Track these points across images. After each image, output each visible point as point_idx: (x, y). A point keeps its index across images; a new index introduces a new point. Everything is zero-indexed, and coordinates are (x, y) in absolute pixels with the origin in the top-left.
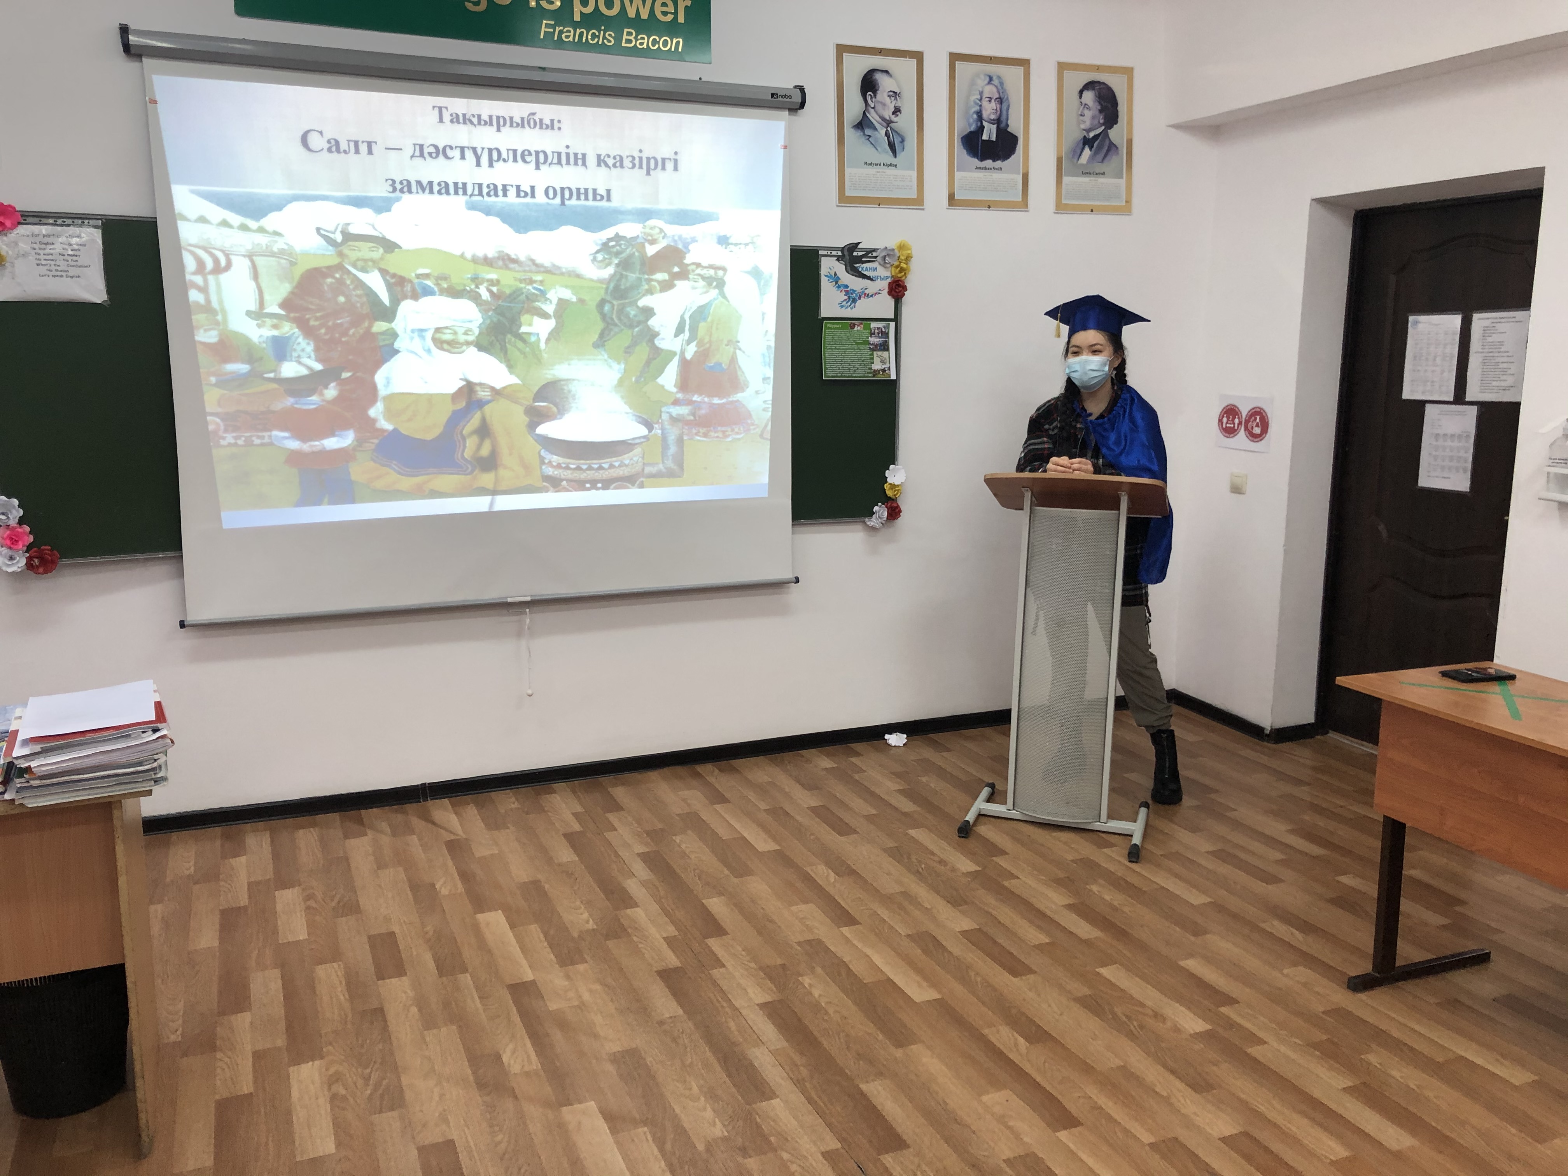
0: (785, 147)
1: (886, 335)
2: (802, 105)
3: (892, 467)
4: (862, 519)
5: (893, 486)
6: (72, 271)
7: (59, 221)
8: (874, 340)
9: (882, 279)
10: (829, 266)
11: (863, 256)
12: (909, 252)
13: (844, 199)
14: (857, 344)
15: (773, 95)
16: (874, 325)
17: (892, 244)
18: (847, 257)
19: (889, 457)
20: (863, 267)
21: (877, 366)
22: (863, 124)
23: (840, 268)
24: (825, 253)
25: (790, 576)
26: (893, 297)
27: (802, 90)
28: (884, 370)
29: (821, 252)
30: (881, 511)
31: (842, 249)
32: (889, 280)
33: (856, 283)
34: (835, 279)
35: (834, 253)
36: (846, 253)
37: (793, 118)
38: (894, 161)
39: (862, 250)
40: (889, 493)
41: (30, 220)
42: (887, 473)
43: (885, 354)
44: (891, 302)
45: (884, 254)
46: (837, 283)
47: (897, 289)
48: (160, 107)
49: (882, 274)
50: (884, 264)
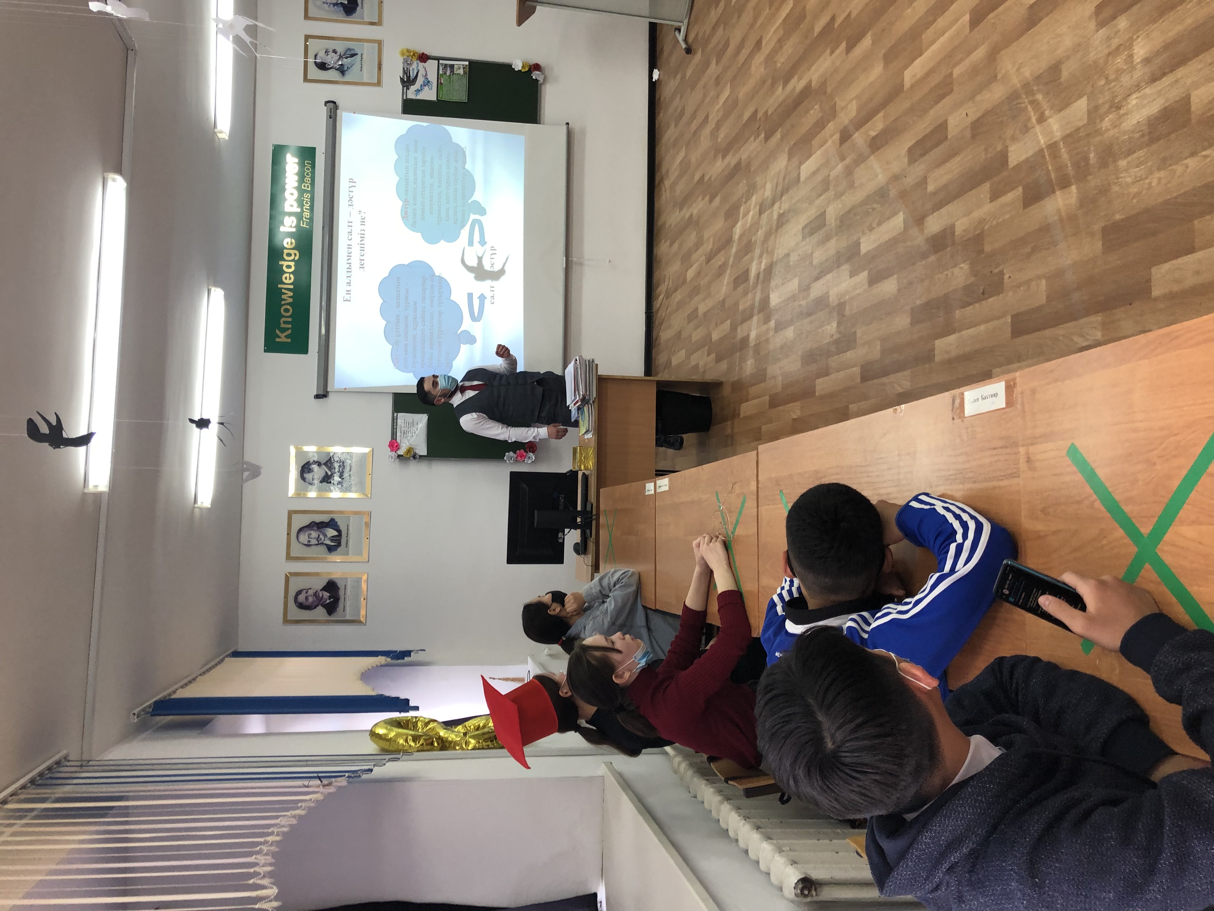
0: (354, 113)
1: (446, 65)
2: (334, 103)
3: (513, 67)
4: (539, 85)
5: (523, 67)
6: (415, 424)
7: (395, 427)
8: (448, 73)
9: (418, 66)
10: (411, 94)
11: (407, 76)
12: (405, 50)
13: (379, 83)
14: (450, 81)
15: (330, 118)
16: (441, 72)
17: (401, 59)
18: (407, 84)
19: (508, 67)
20: (412, 76)
21: (461, 72)
22: (342, 70)
23: (413, 88)
24: (405, 96)
25: (565, 127)
26: (427, 60)
27: (327, 103)
28: (464, 68)
29: (405, 98)
30: (535, 75)
31: (403, 87)
32: (419, 62)
33: (420, 81)
34: (418, 91)
35: (405, 91)
36: (405, 85)
37: (340, 107)
38: (359, 55)
39: (404, 76)
40: (527, 69)
41: (395, 438)
42: (516, 70)
43: (455, 67)
44: (430, 61)
45: (406, 64)
46: (420, 91)
47: (423, 58)
48: (347, 387)
49: (416, 66)
50: (411, 64)
